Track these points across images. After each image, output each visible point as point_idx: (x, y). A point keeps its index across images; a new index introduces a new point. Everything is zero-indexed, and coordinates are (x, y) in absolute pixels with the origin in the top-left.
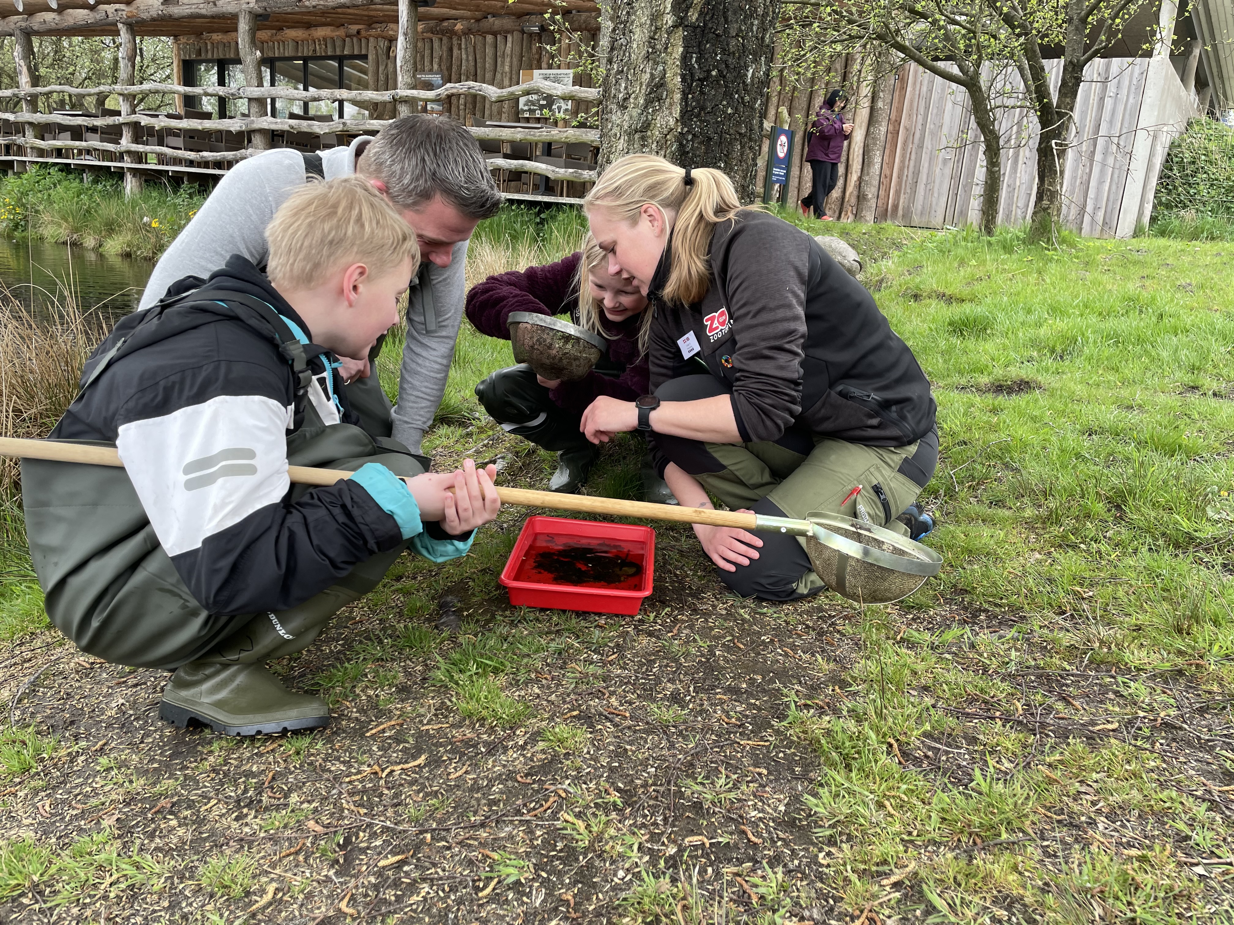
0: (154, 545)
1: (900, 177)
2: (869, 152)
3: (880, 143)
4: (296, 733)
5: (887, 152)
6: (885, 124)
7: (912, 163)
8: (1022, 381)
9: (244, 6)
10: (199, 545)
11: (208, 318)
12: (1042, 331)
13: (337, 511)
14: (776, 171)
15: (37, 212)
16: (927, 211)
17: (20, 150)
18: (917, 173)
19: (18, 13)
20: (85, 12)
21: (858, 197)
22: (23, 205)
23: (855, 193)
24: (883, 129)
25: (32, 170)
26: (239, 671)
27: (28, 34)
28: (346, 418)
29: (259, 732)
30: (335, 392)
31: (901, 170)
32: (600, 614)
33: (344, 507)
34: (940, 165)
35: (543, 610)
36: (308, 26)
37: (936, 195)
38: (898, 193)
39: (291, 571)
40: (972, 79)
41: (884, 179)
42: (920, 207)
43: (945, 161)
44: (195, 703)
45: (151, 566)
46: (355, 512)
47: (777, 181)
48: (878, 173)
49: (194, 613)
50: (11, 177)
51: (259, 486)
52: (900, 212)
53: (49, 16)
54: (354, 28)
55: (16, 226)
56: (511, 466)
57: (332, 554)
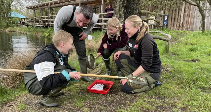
0: (37, 79)
1: (190, 22)
2: (184, 18)
3: (186, 16)
4: (54, 106)
5: (188, 17)
6: (187, 13)
7: (193, 19)
8: (197, 59)
9: (80, 2)
10: (42, 79)
11: (46, 51)
12: (207, 50)
13: (58, 76)
14: (165, 22)
15: (51, 34)
16: (196, 28)
17: (49, 25)
18: (194, 21)
19: (49, 5)
20: (58, 4)
21: (182, 26)
22: (49, 33)
23: (182, 25)
24: (187, 14)
25: (51, 28)
26: (48, 98)
27: (51, 8)
28: (64, 64)
29: (49, 106)
30: (63, 60)
31: (191, 21)
32: (101, 94)
33: (59, 76)
34: (198, 19)
35: (93, 93)
36: (91, 4)
37: (197, 25)
38: (190, 25)
39: (52, 83)
40: (198, 5)
41: (187, 23)
42: (194, 27)
43: (199, 19)
44: (42, 102)
45: (36, 82)
46: (60, 76)
47: (165, 24)
48: (186, 21)
49: (40, 88)
50: (48, 29)
51: (50, 72)
52: (191, 28)
53: (53, 5)
54: (97, 3)
55: (48, 36)
56: (100, 72)
57: (57, 81)
